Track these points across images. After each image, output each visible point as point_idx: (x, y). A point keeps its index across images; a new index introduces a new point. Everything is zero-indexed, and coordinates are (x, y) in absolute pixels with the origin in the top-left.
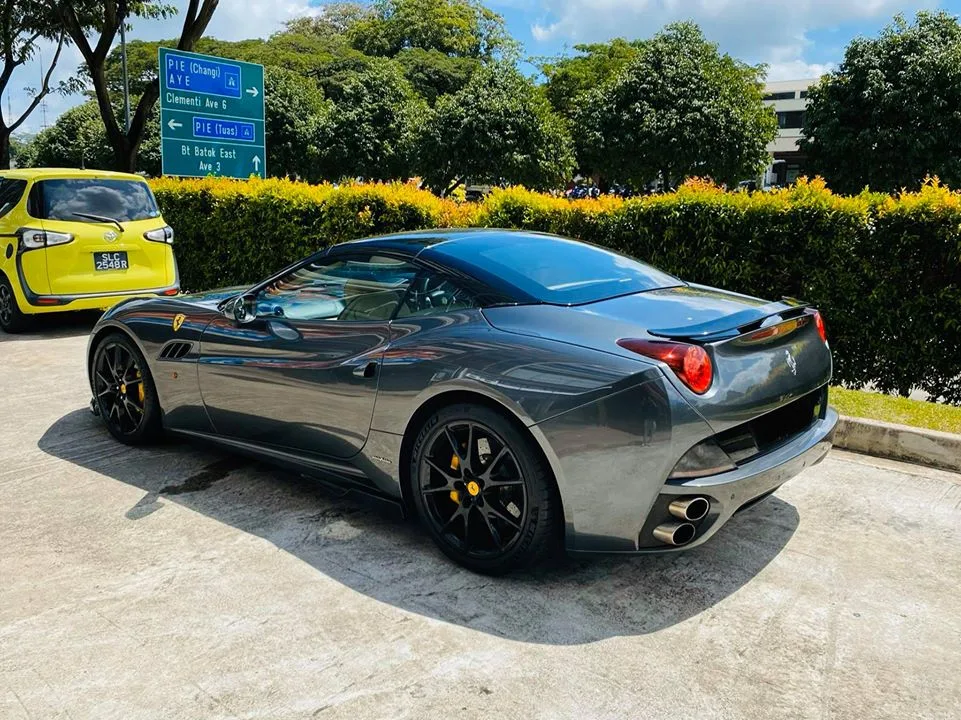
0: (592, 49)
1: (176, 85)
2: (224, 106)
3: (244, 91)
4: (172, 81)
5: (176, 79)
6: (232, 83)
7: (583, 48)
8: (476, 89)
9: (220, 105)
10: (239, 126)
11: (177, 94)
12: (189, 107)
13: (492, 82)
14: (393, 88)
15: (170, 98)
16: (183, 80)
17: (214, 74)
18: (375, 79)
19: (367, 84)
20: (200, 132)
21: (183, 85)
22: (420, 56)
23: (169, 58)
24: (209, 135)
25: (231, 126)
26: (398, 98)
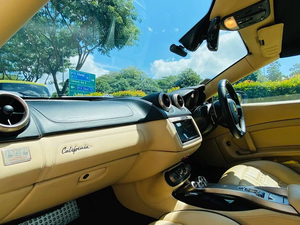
0: (165, 77)
1: (73, 78)
2: (86, 83)
3: (91, 80)
4: (72, 77)
5: (73, 76)
6: (88, 78)
7: (164, 77)
8: (143, 83)
9: (84, 83)
10: (89, 88)
11: (73, 80)
12: (77, 83)
13: (147, 82)
14: (125, 84)
15: (72, 81)
16: (75, 77)
17: (83, 76)
18: (121, 82)
19: (119, 84)
20: (79, 89)
21: (75, 78)
22: (130, 79)
23: (72, 71)
24: (81, 90)
25: (87, 88)
26: (126, 86)
